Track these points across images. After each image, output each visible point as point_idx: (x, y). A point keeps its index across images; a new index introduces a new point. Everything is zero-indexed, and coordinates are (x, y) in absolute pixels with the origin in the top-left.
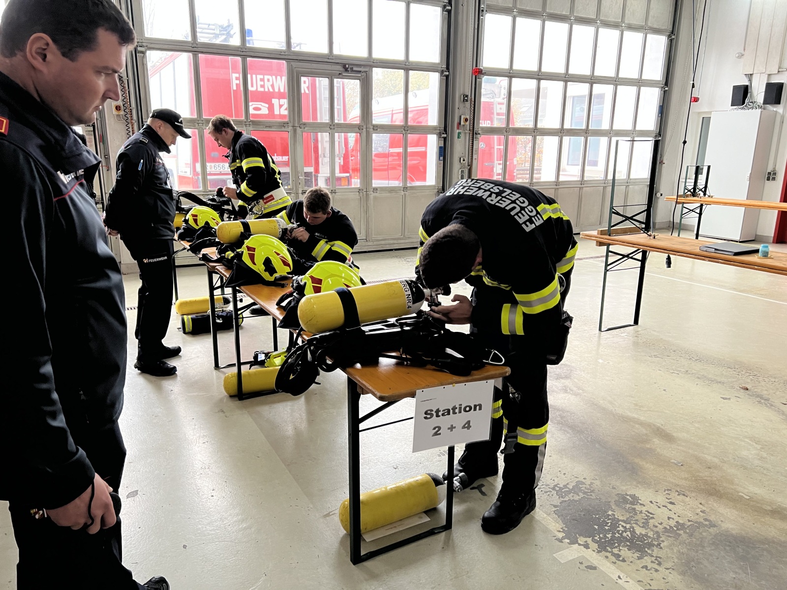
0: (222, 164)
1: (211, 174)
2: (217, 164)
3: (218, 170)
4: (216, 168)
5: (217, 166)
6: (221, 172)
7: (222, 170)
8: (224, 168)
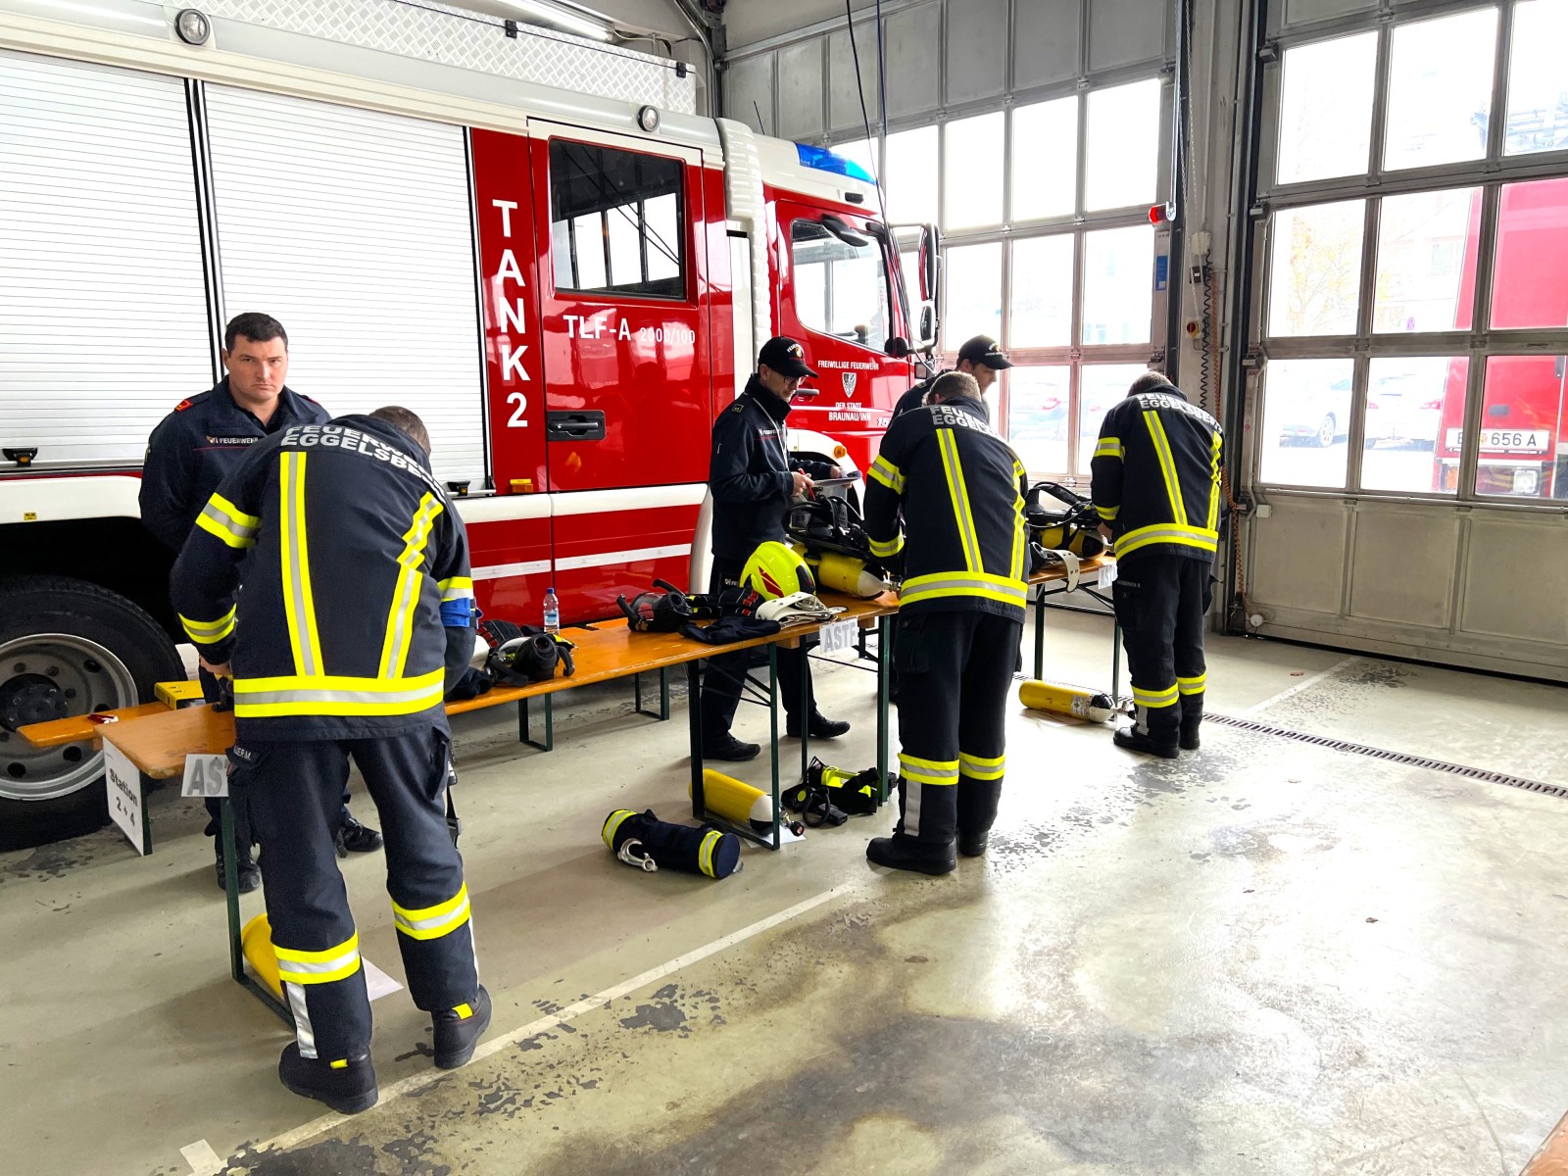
0: (1513, 432)
1: (1488, 455)
2: (1501, 432)
3: (1500, 445)
4: (1495, 441)
5: (1501, 438)
6: (1507, 451)
7: (1511, 446)
8: (1517, 442)
